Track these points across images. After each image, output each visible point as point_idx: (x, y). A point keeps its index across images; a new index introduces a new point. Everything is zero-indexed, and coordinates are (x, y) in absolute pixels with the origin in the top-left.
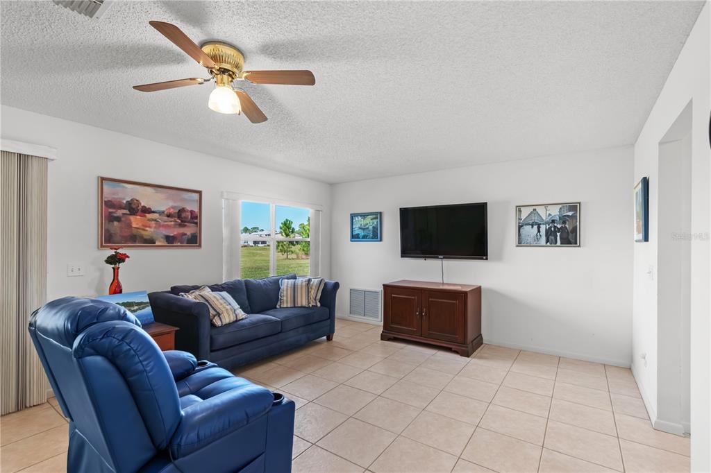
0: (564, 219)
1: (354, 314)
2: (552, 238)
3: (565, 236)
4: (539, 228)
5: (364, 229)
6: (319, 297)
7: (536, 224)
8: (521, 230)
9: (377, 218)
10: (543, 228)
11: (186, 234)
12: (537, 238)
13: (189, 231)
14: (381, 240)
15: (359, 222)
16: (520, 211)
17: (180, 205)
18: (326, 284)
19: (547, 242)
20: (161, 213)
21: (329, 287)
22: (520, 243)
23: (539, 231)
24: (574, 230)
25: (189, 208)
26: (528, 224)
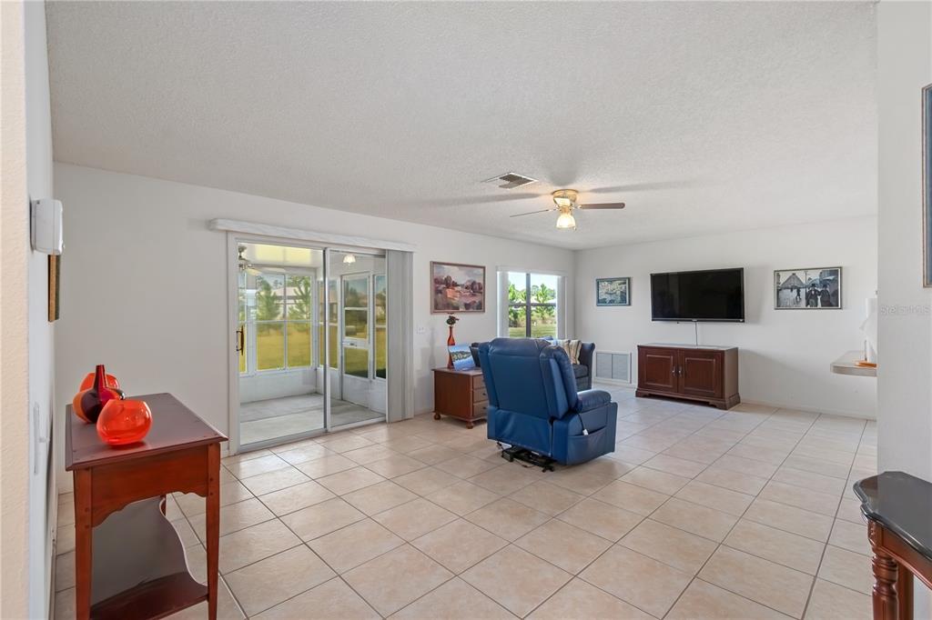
0: (824, 283)
1: (601, 376)
2: (812, 300)
3: (826, 299)
4: (798, 291)
5: (611, 294)
6: (578, 356)
7: (796, 287)
8: (780, 294)
9: (625, 283)
10: (803, 292)
11: (475, 302)
12: (797, 301)
13: (477, 299)
14: (630, 304)
15: (605, 287)
16: (779, 275)
17: (473, 279)
18: (583, 345)
19: (808, 304)
20: (462, 286)
21: (587, 348)
22: (779, 305)
23: (799, 295)
24: (836, 293)
25: (477, 281)
26: (788, 288)
